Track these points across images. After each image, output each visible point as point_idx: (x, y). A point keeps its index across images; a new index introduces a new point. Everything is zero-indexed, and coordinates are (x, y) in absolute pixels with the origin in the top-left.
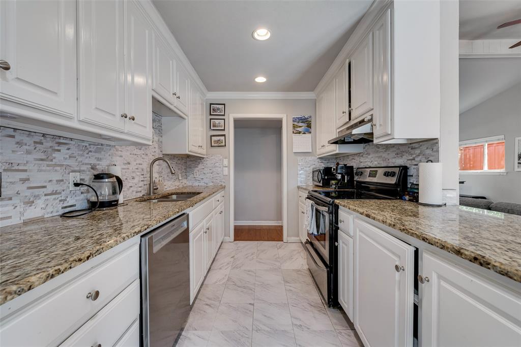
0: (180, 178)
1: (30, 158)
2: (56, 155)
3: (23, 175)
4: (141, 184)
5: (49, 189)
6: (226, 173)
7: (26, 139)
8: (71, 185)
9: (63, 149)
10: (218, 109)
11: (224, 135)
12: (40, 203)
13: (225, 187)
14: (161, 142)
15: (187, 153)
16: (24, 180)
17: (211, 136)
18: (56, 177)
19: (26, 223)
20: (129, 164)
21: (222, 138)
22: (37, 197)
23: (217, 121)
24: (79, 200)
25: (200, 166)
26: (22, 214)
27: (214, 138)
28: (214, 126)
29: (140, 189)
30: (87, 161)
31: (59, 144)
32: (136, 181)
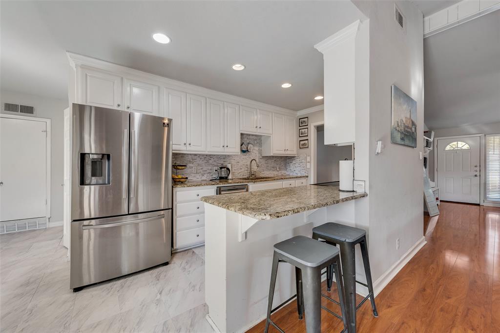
0: (278, 170)
1: (203, 162)
2: (210, 161)
3: (201, 167)
4: (246, 172)
5: (208, 171)
6: (308, 166)
7: (202, 157)
8: (214, 171)
9: (212, 159)
10: (304, 121)
11: (307, 140)
12: (206, 175)
13: (307, 177)
14: (261, 150)
15: (272, 155)
16: (202, 169)
17: (300, 141)
18: (210, 168)
19: (202, 181)
20: (238, 162)
21: (306, 142)
22: (205, 174)
23: (303, 130)
24: (215, 176)
25: (294, 162)
26: (201, 178)
27: (302, 142)
28: (301, 134)
29: (245, 174)
30: (220, 162)
31: (211, 157)
32: (243, 170)
